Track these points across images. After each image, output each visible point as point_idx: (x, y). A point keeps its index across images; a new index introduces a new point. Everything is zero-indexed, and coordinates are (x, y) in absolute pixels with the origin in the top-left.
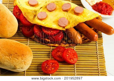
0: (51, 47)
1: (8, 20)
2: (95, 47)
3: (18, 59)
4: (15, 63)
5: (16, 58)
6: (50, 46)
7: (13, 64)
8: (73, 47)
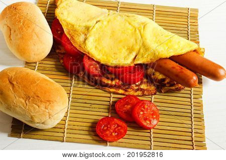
0: (112, 94)
1: (35, 33)
2: (189, 100)
3: (39, 106)
4: (33, 112)
5: (36, 104)
6: (110, 93)
7: (29, 114)
8: (150, 96)
